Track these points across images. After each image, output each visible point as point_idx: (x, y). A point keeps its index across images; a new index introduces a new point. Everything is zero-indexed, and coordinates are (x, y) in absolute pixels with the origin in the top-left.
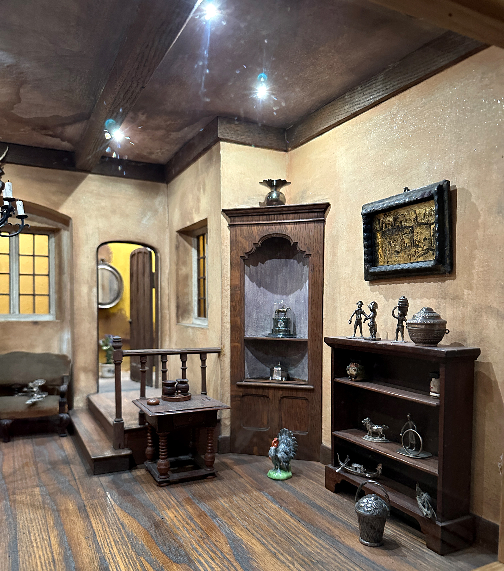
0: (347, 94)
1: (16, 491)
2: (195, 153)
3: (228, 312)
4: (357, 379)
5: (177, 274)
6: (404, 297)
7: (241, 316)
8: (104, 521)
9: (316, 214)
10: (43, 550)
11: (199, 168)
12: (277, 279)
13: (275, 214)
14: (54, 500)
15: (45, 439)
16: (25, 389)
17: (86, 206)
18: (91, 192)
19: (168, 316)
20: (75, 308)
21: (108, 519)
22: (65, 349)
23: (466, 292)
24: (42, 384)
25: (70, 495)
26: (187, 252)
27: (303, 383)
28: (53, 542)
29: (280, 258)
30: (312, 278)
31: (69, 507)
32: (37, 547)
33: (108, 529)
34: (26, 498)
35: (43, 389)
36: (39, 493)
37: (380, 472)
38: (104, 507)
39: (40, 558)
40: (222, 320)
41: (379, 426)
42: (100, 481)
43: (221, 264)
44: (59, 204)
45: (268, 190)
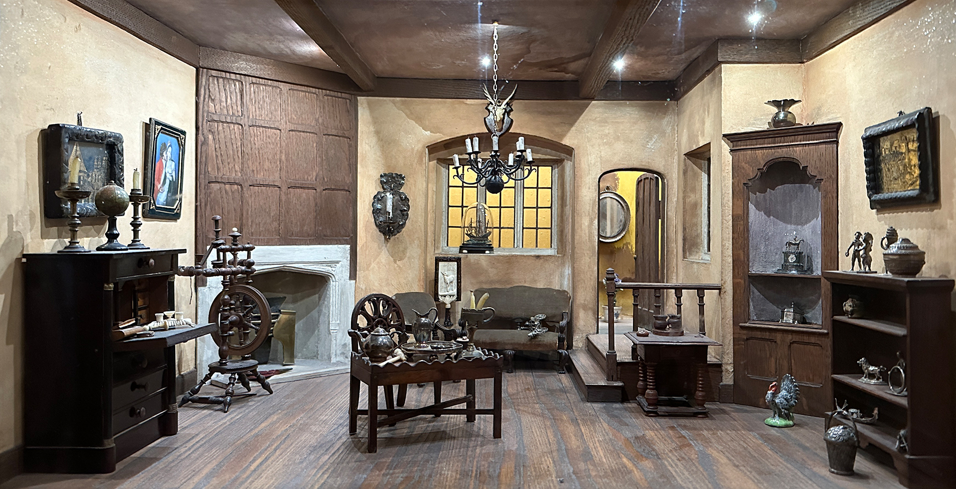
0: (851, 9)
1: (520, 404)
2: (700, 74)
3: (729, 244)
4: (854, 316)
5: (684, 203)
6: (892, 227)
7: (744, 248)
8: (592, 429)
9: (828, 134)
10: (541, 437)
11: (705, 88)
12: (791, 206)
13: (781, 137)
14: (551, 413)
15: (546, 374)
16: (527, 323)
17: (589, 135)
18: (594, 120)
19: (675, 250)
20: (576, 241)
21: (595, 429)
22: (566, 285)
23: (949, 221)
24: (543, 318)
25: (565, 412)
26: (696, 176)
27: (815, 326)
28: (550, 435)
29: (794, 183)
30: (825, 206)
31: (564, 419)
32: (537, 435)
33: (594, 434)
34: (528, 409)
35: (543, 323)
36: (539, 408)
37: (877, 418)
38: (593, 422)
40: (722, 253)
41: (876, 366)
42: (593, 406)
43: (722, 192)
44: (563, 136)
45: (775, 110)
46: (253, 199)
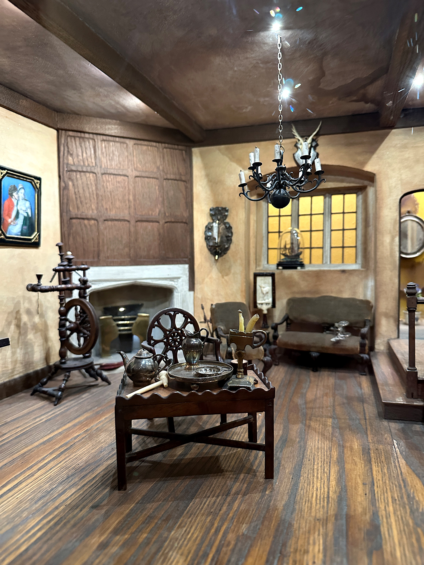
1: (312, 417)
8: (386, 471)
10: (321, 482)
14: (342, 435)
15: (347, 374)
16: (332, 328)
18: (395, 147)
20: (378, 257)
21: (390, 471)
22: (369, 296)
24: (346, 325)
25: (358, 433)
28: (332, 478)
31: (353, 446)
32: (317, 478)
33: (387, 482)
34: (319, 426)
35: (347, 329)
36: (330, 424)
38: (388, 456)
39: (317, 490)
42: (389, 426)
44: (364, 163)
46: (107, 230)
